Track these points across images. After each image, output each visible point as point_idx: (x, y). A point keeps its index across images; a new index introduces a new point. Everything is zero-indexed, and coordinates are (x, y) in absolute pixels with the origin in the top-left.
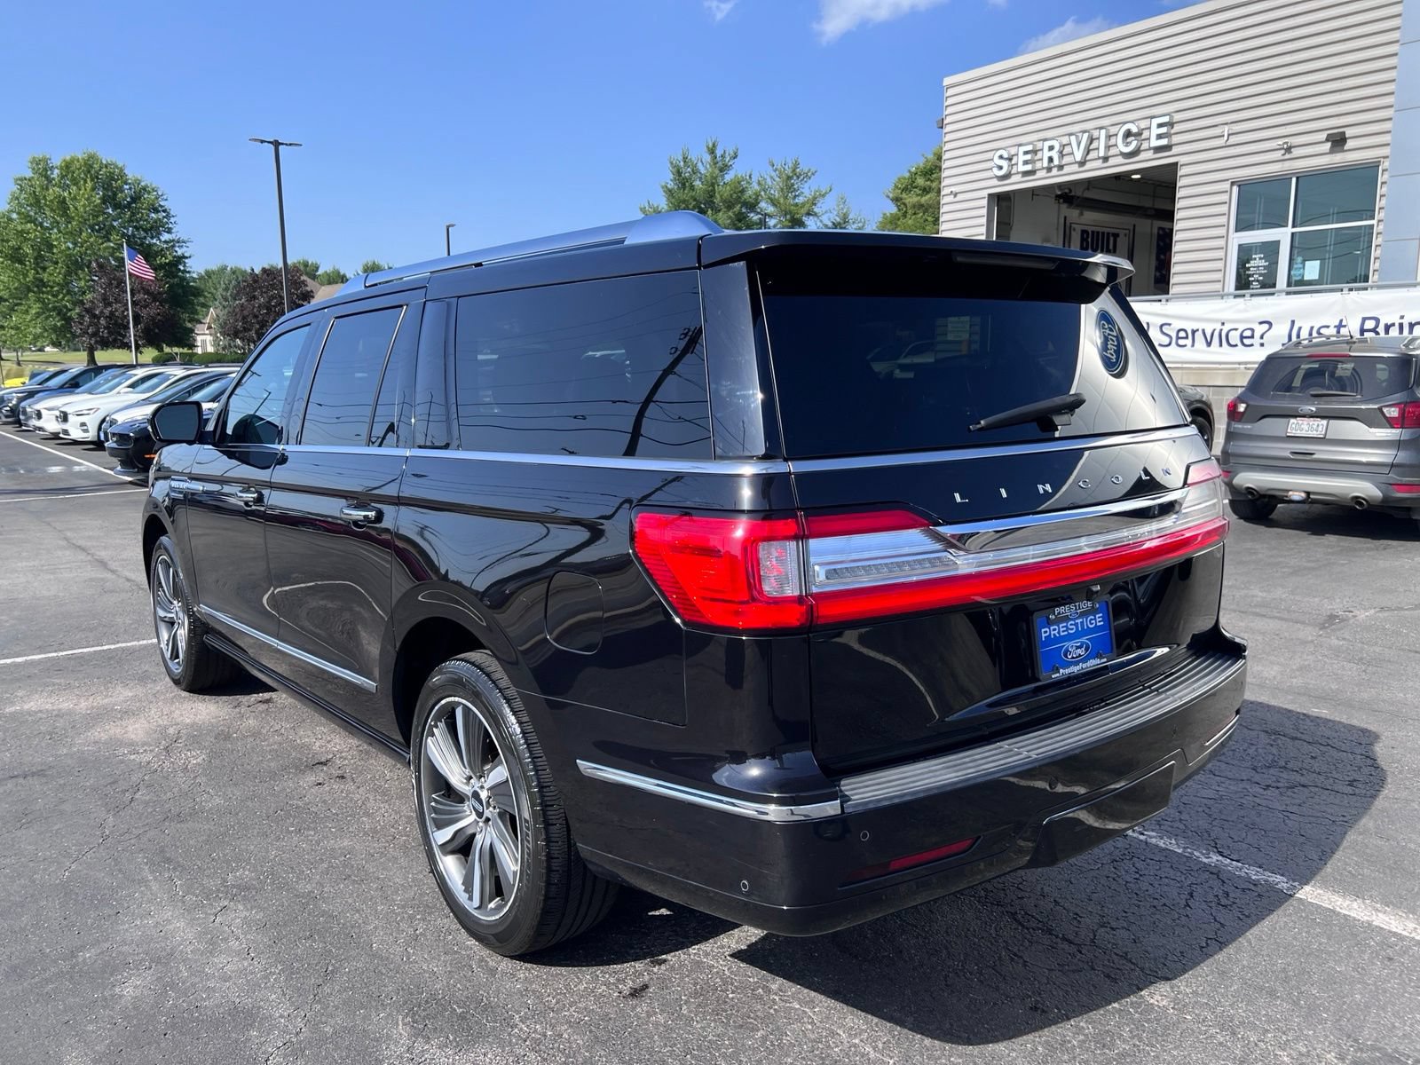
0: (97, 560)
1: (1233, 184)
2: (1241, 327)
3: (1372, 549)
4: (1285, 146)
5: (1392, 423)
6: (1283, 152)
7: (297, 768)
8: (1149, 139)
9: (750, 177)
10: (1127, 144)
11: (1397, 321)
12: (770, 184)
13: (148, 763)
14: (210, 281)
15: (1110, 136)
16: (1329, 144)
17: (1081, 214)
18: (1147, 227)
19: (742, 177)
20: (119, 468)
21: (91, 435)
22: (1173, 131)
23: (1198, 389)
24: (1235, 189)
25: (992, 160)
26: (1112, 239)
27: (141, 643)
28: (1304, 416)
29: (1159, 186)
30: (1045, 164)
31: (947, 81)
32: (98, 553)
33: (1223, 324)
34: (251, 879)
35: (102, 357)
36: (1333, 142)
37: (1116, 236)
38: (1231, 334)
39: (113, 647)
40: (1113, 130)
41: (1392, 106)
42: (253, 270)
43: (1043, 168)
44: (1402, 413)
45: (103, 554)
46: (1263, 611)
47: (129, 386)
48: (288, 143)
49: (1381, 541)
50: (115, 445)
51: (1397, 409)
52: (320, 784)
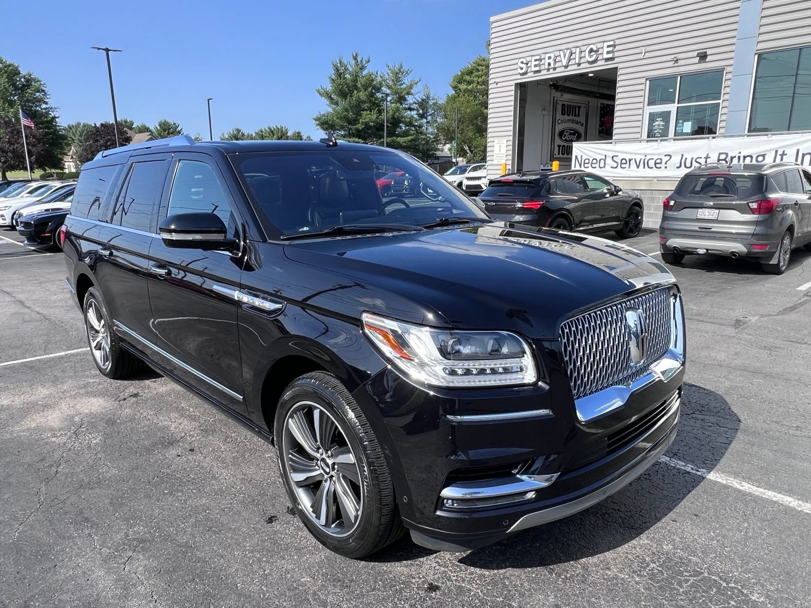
0: (18, 300)
1: (647, 79)
2: (655, 157)
3: (742, 280)
4: (675, 59)
5: (753, 211)
6: (674, 62)
7: (162, 444)
8: (602, 54)
9: (377, 73)
10: (591, 57)
11: (737, 155)
12: (387, 77)
13: (65, 443)
14: (71, 131)
15: (581, 52)
16: (698, 58)
17: (562, 95)
18: (596, 103)
19: (372, 72)
20: (26, 242)
21: (8, 222)
22: (615, 50)
23: (635, 191)
24: (648, 82)
25: (517, 64)
26: (577, 109)
27: (51, 356)
28: (706, 208)
29: (602, 80)
30: (546, 67)
31: (492, 19)
32: (18, 296)
33: (646, 156)
34: (145, 533)
35: (11, 175)
36: (700, 57)
37: (579, 107)
38: (650, 162)
39: (32, 359)
40: (583, 48)
41: (735, 37)
42: (95, 125)
43: (545, 69)
44: (759, 206)
45: (21, 297)
46: (701, 318)
47: (28, 193)
48: (114, 50)
49: (744, 275)
50: (23, 229)
51: (757, 204)
52: (179, 456)
